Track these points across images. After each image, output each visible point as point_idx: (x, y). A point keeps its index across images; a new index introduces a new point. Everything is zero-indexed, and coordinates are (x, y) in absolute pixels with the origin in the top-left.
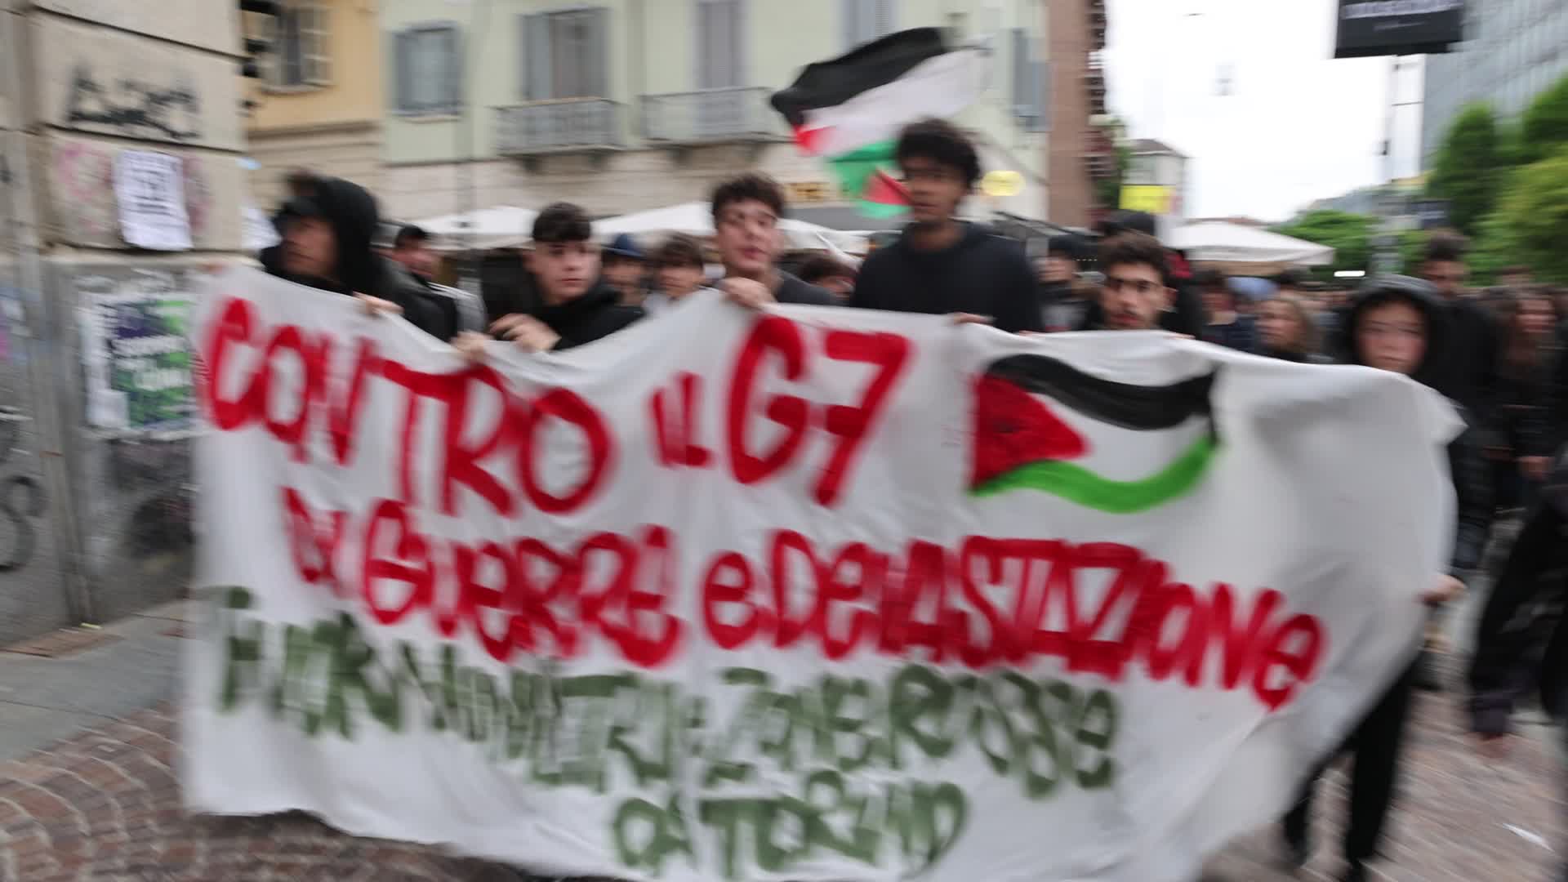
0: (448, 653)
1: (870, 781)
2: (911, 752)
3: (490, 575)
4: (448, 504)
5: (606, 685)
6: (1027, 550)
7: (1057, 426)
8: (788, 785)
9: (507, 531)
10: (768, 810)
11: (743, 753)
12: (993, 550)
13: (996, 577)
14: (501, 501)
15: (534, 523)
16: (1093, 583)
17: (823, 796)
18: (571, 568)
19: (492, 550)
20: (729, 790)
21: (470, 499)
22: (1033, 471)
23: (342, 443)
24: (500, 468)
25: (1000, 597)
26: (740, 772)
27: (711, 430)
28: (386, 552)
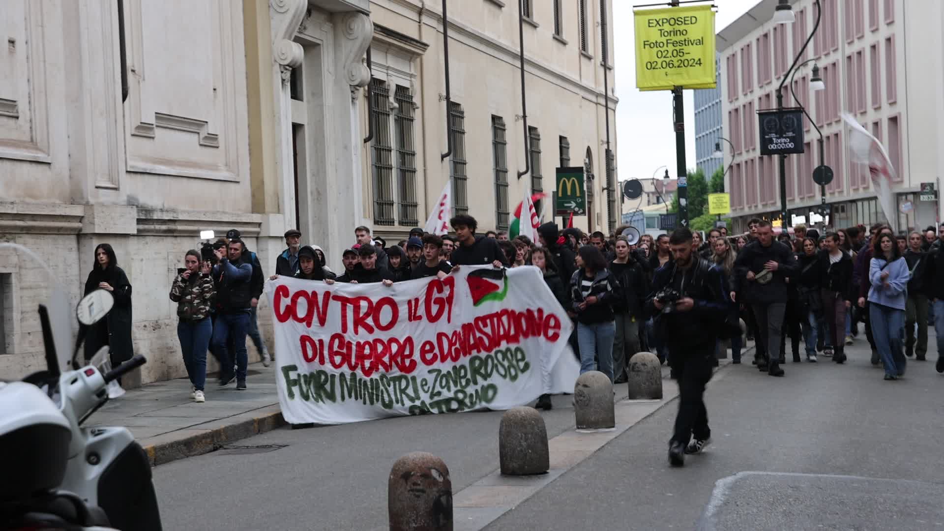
0: (353, 375)
1: (470, 390)
2: (479, 379)
3: (367, 351)
4: (356, 332)
5: (399, 378)
6: (491, 317)
7: (491, 284)
8: (451, 395)
9: (370, 338)
10: (448, 401)
11: (438, 388)
12: (483, 319)
13: (485, 325)
14: (370, 330)
15: (378, 334)
16: (504, 319)
17: (461, 396)
18: (387, 348)
19: (367, 343)
20: (436, 398)
21: (361, 330)
22: (488, 296)
23: (322, 322)
24: (370, 321)
25: (488, 330)
26: (439, 393)
27: (421, 311)
28: (336, 348)
